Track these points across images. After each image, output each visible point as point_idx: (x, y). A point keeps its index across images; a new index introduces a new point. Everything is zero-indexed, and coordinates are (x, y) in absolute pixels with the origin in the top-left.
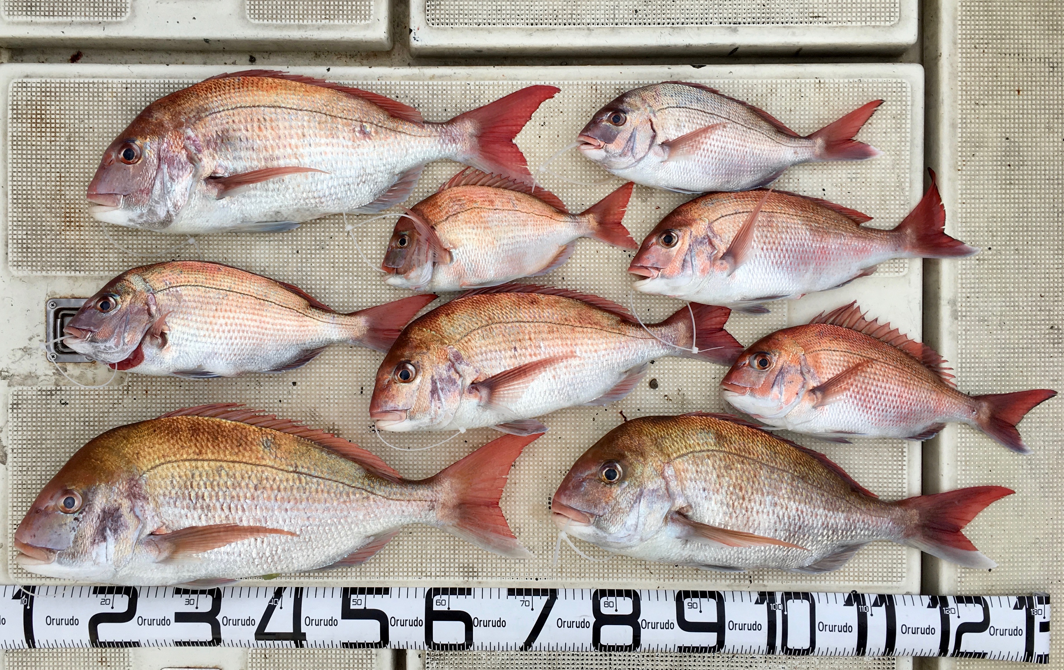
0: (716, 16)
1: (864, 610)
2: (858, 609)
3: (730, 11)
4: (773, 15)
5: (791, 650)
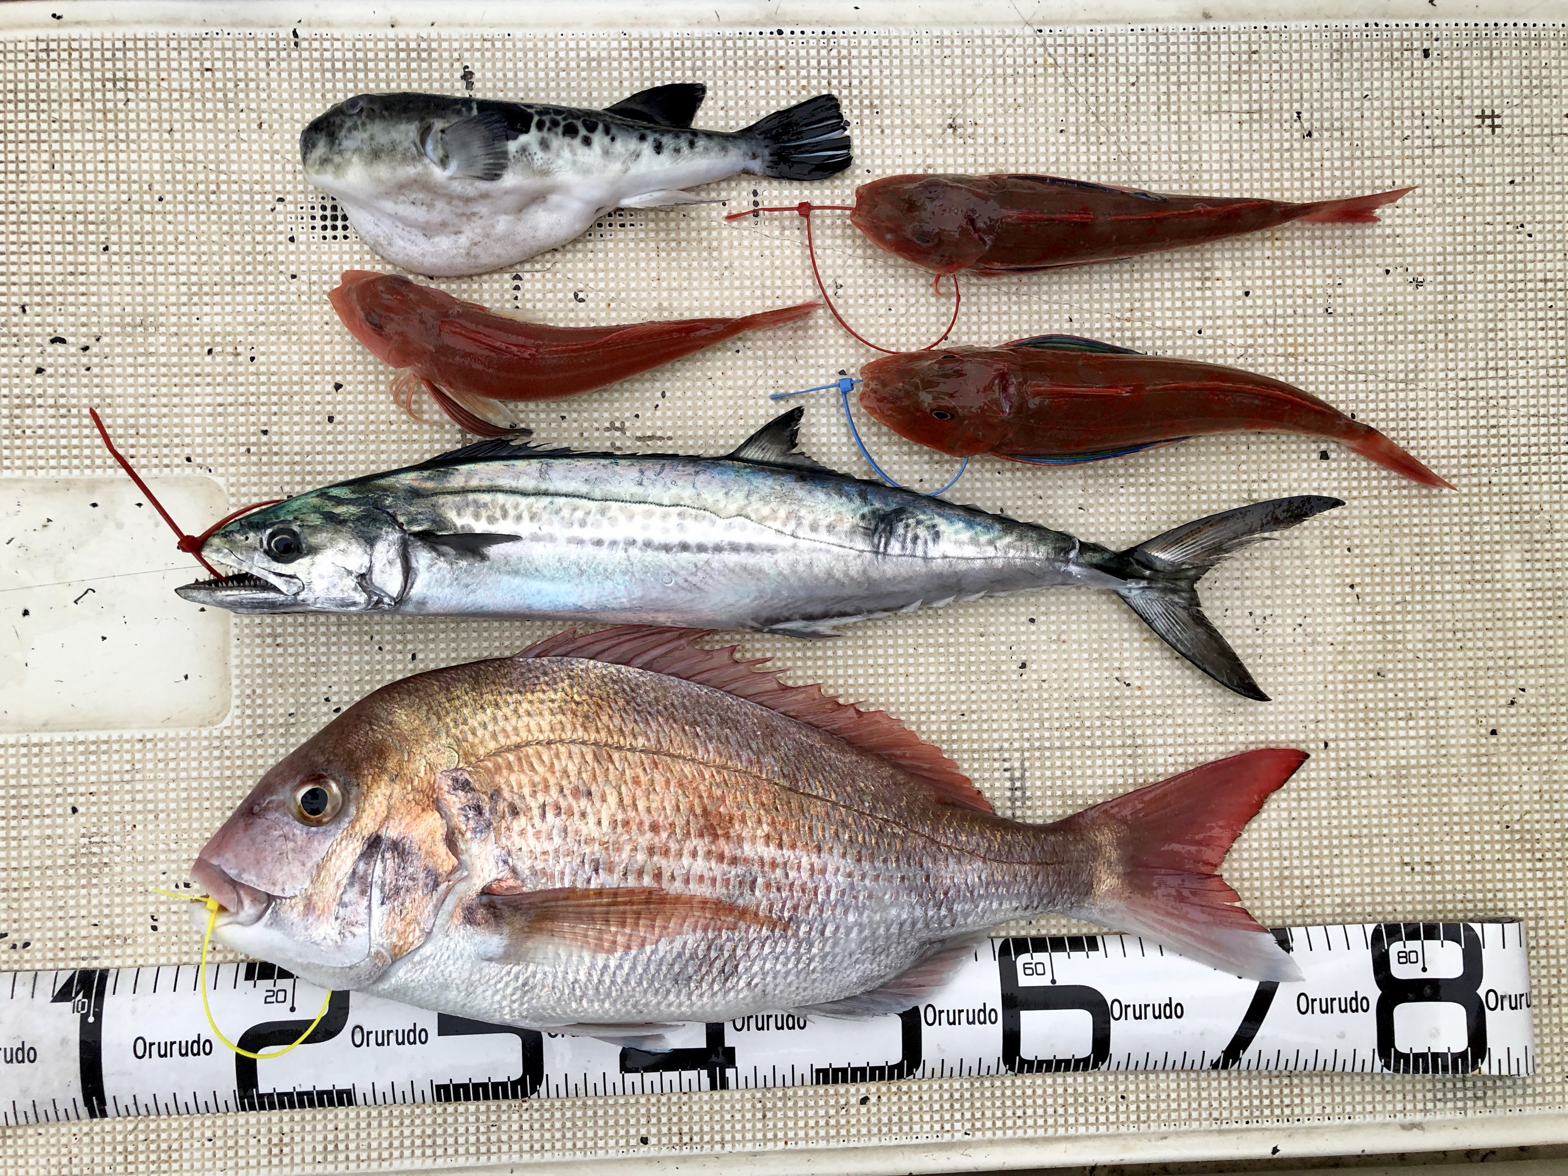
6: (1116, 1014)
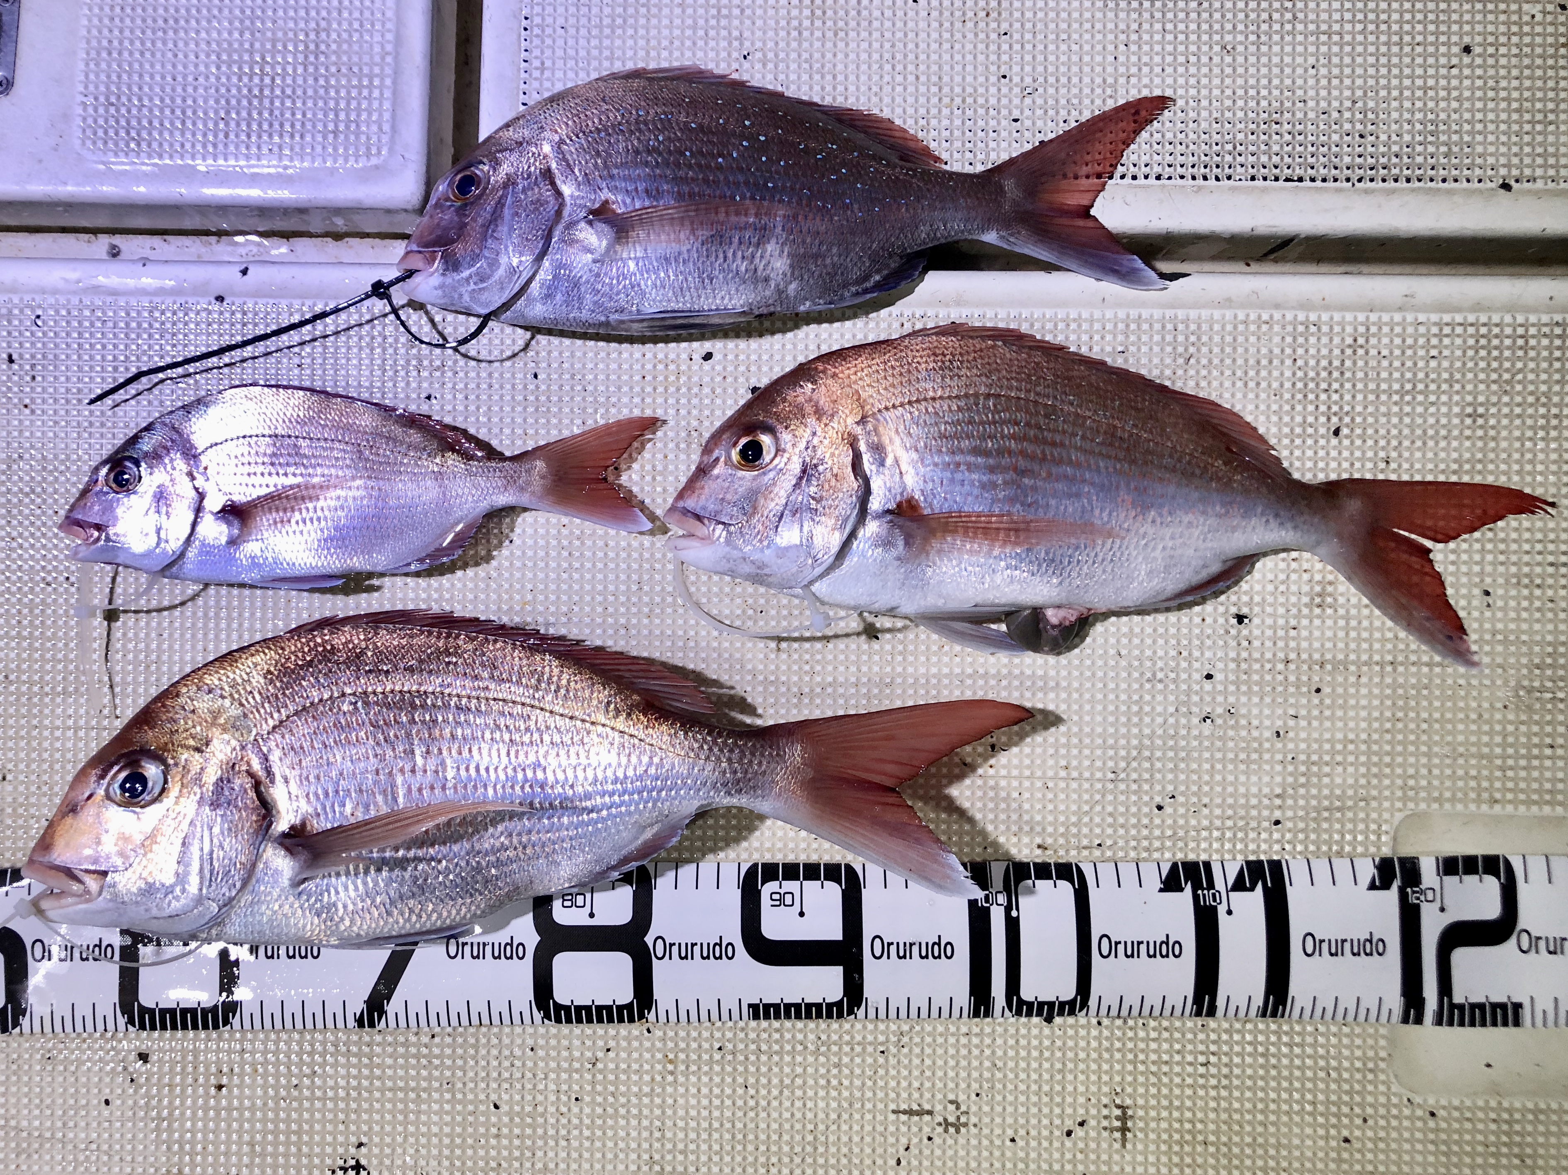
1: (1210, 902)
2: (1196, 898)
5: (1030, 1005)
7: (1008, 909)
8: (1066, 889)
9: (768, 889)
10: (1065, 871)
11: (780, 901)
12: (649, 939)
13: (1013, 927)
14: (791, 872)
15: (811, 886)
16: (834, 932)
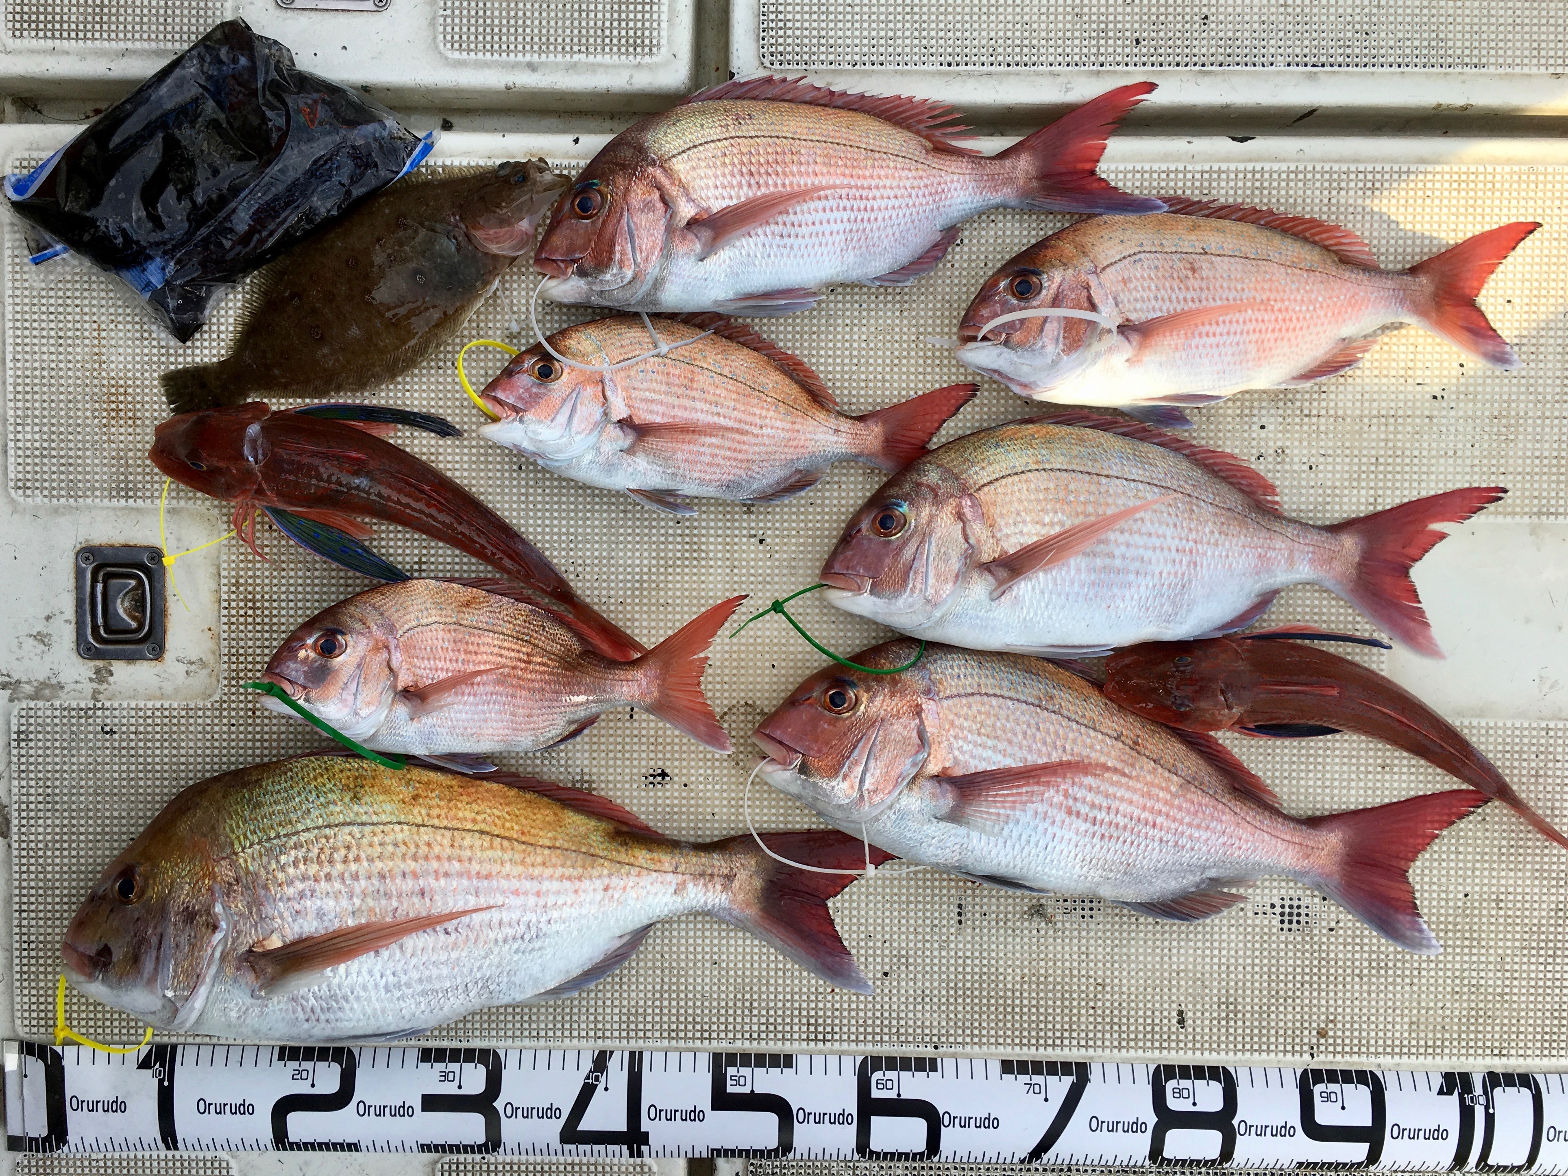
0: (1281, 51)
3: (1306, 42)
4: (1383, 51)
6: (946, 1122)
7: (1487, 1108)
8: (1526, 1095)
9: (1318, 1089)
10: (1525, 1080)
11: (1327, 1098)
12: (1235, 1122)
13: (1490, 1120)
14: (1332, 1076)
15: (1348, 1088)
16: (1366, 1120)
